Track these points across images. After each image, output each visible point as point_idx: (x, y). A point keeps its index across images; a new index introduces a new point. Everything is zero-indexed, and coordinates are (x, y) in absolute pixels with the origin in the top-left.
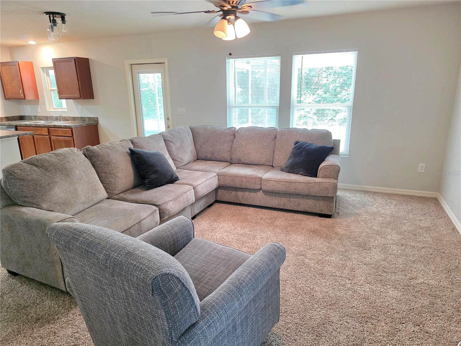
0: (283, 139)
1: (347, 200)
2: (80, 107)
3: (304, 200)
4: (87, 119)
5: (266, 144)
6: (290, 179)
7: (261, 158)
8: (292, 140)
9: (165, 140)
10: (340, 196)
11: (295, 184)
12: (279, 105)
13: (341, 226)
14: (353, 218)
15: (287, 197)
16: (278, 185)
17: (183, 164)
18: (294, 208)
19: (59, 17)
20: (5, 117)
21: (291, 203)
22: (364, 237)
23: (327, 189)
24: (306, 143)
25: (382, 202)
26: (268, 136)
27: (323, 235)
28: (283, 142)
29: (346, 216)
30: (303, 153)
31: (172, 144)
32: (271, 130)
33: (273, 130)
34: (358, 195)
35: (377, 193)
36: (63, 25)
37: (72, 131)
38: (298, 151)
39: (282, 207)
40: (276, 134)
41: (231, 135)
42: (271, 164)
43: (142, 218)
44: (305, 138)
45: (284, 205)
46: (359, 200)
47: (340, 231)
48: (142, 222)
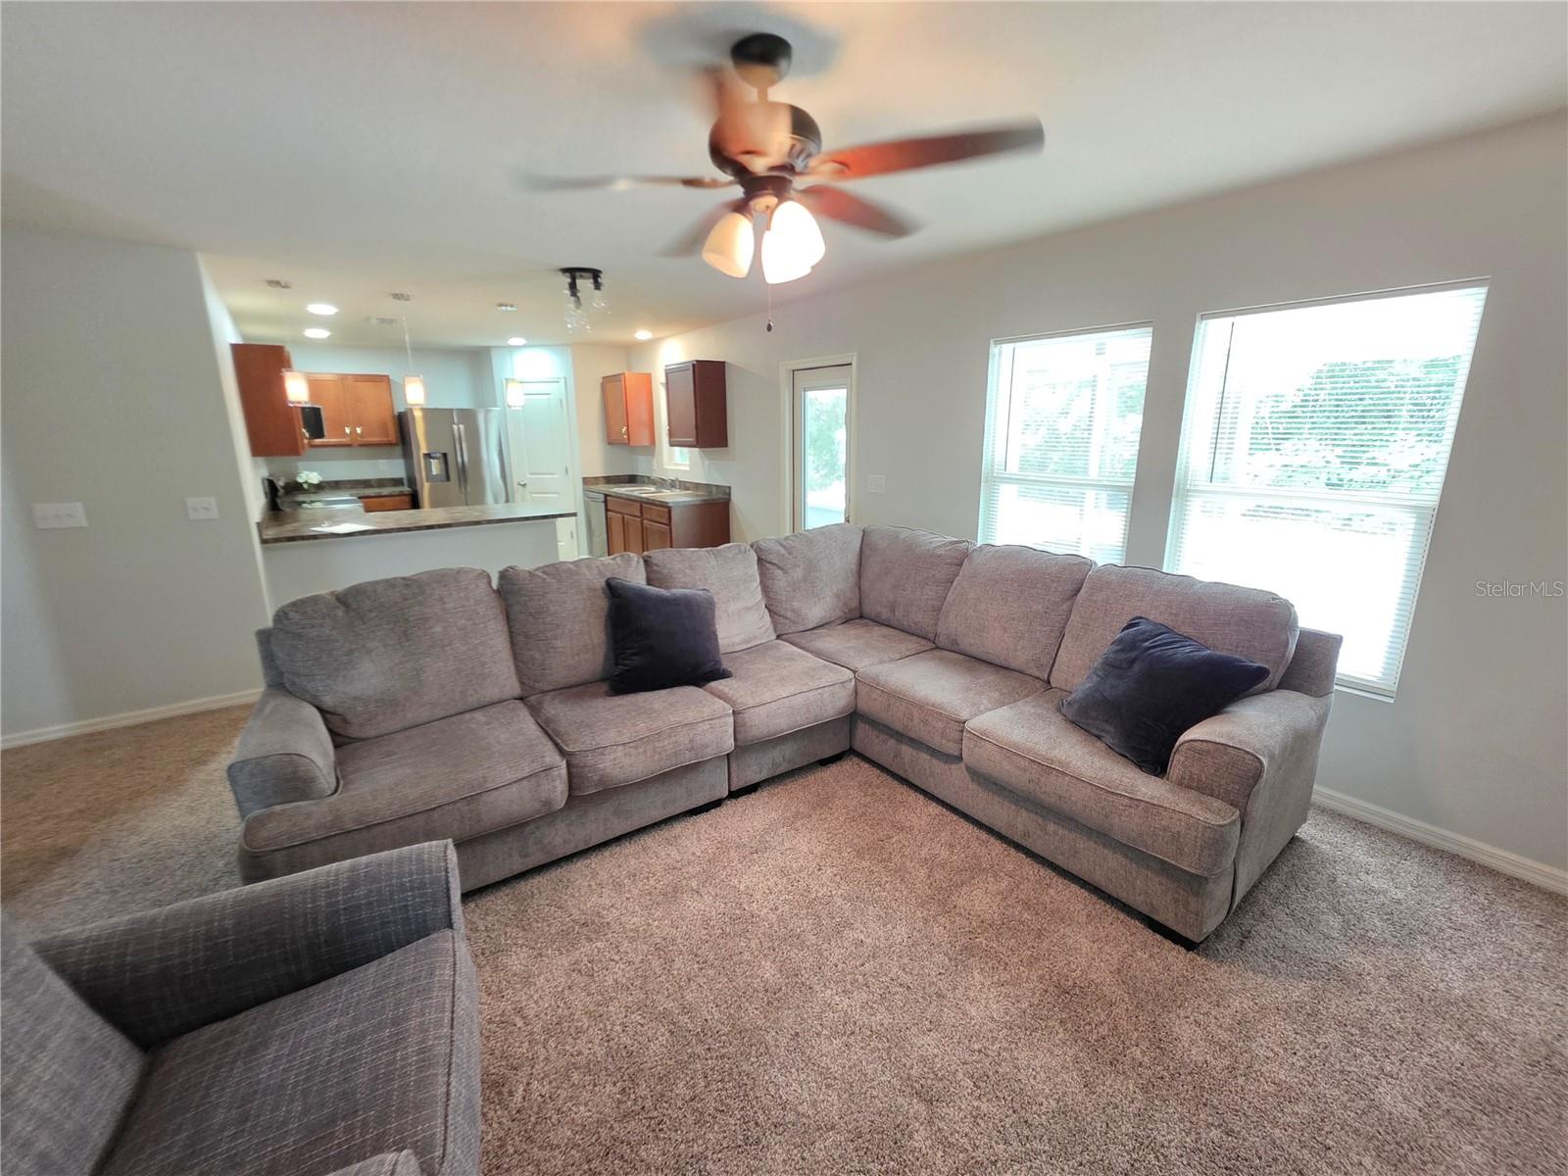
0: (1096, 602)
1: (1334, 881)
2: (707, 462)
3: (1091, 843)
4: (714, 489)
5: (1040, 607)
6: (1049, 756)
7: (1016, 651)
8: (1123, 609)
9: (760, 560)
10: (1311, 851)
11: (1060, 780)
12: (1132, 484)
13: (1207, 1014)
14: (1299, 991)
15: (1037, 813)
16: (1005, 763)
17: (801, 628)
18: (1055, 858)
19: (589, 278)
20: (604, 477)
21: (1047, 837)
22: (1286, 1127)
23: (1176, 837)
24: (1163, 630)
25: (1526, 953)
26: (1053, 581)
27: (1091, 1031)
28: (1093, 612)
29: (1274, 967)
30: (1137, 667)
31: (779, 572)
32: (1070, 564)
33: (1076, 564)
34: (1411, 868)
35: (1527, 885)
36: (597, 292)
37: (670, 512)
38: (1123, 656)
39: (1017, 839)
40: (1083, 581)
41: (951, 564)
42: (1046, 676)
43: (490, 785)
44: (1172, 613)
45: (1026, 834)
46: (1400, 895)
47: (1189, 1037)
48: (485, 798)
